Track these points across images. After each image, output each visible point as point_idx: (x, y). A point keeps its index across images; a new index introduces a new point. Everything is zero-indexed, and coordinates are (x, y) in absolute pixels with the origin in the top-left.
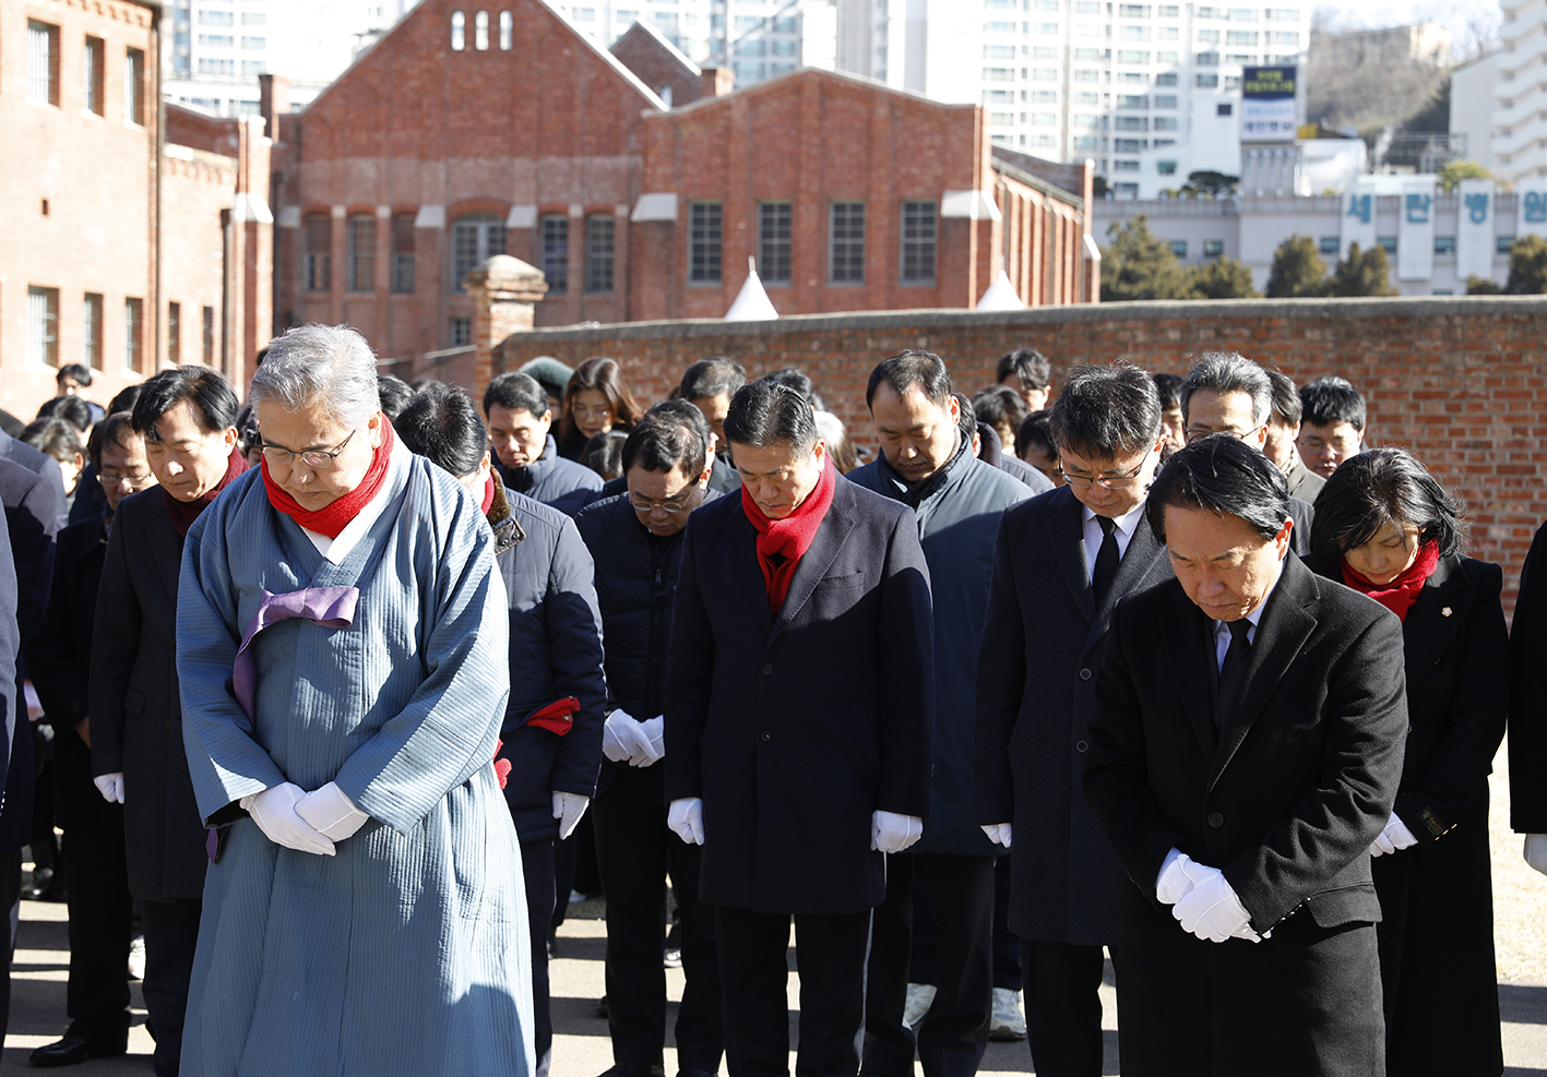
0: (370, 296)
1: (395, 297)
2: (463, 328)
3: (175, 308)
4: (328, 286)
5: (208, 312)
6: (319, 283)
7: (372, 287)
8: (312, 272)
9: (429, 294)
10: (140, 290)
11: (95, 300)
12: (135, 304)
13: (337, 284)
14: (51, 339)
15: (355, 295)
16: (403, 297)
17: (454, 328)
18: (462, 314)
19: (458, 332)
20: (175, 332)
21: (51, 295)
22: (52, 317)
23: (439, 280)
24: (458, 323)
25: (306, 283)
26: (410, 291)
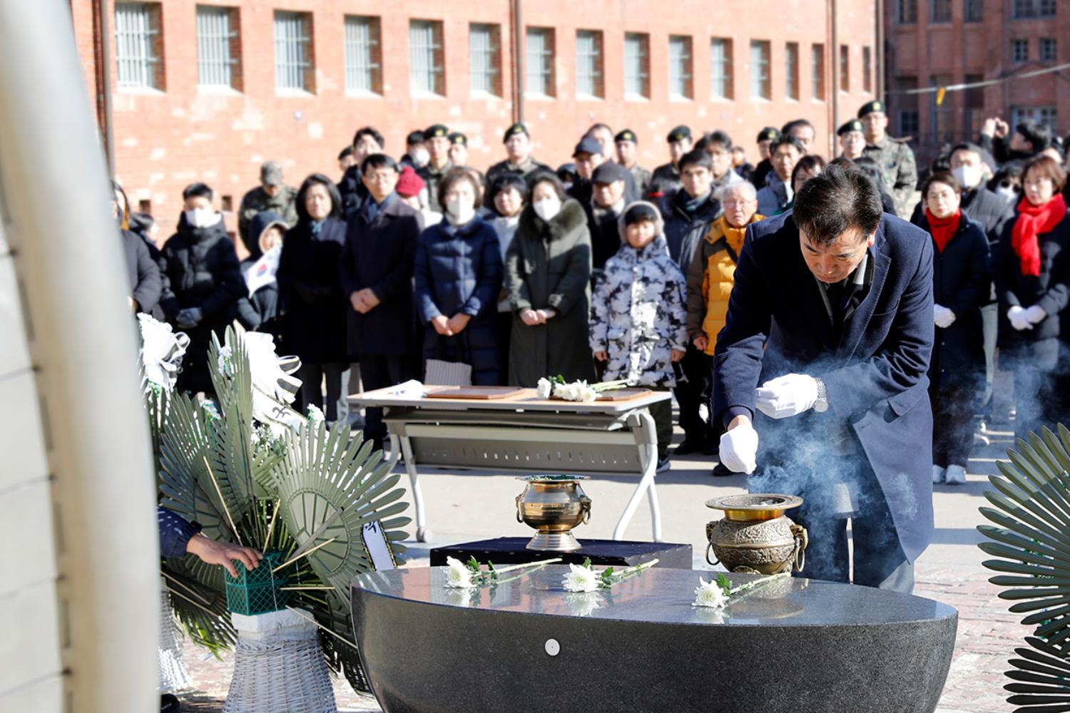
0: (948, 25)
1: (968, 26)
2: (1022, 47)
3: (845, 49)
4: (914, 18)
5: (866, 51)
6: (906, 17)
7: (949, 17)
8: (902, 9)
9: (994, 22)
10: (822, 38)
11: (793, 47)
12: (818, 48)
13: (922, 17)
14: (765, 78)
15: (937, 26)
16: (974, 25)
17: (1014, 48)
18: (1021, 37)
19: (1018, 51)
20: (845, 67)
21: (764, 46)
22: (765, 62)
23: (1002, 11)
24: (1018, 43)
25: (897, 18)
26: (979, 20)
